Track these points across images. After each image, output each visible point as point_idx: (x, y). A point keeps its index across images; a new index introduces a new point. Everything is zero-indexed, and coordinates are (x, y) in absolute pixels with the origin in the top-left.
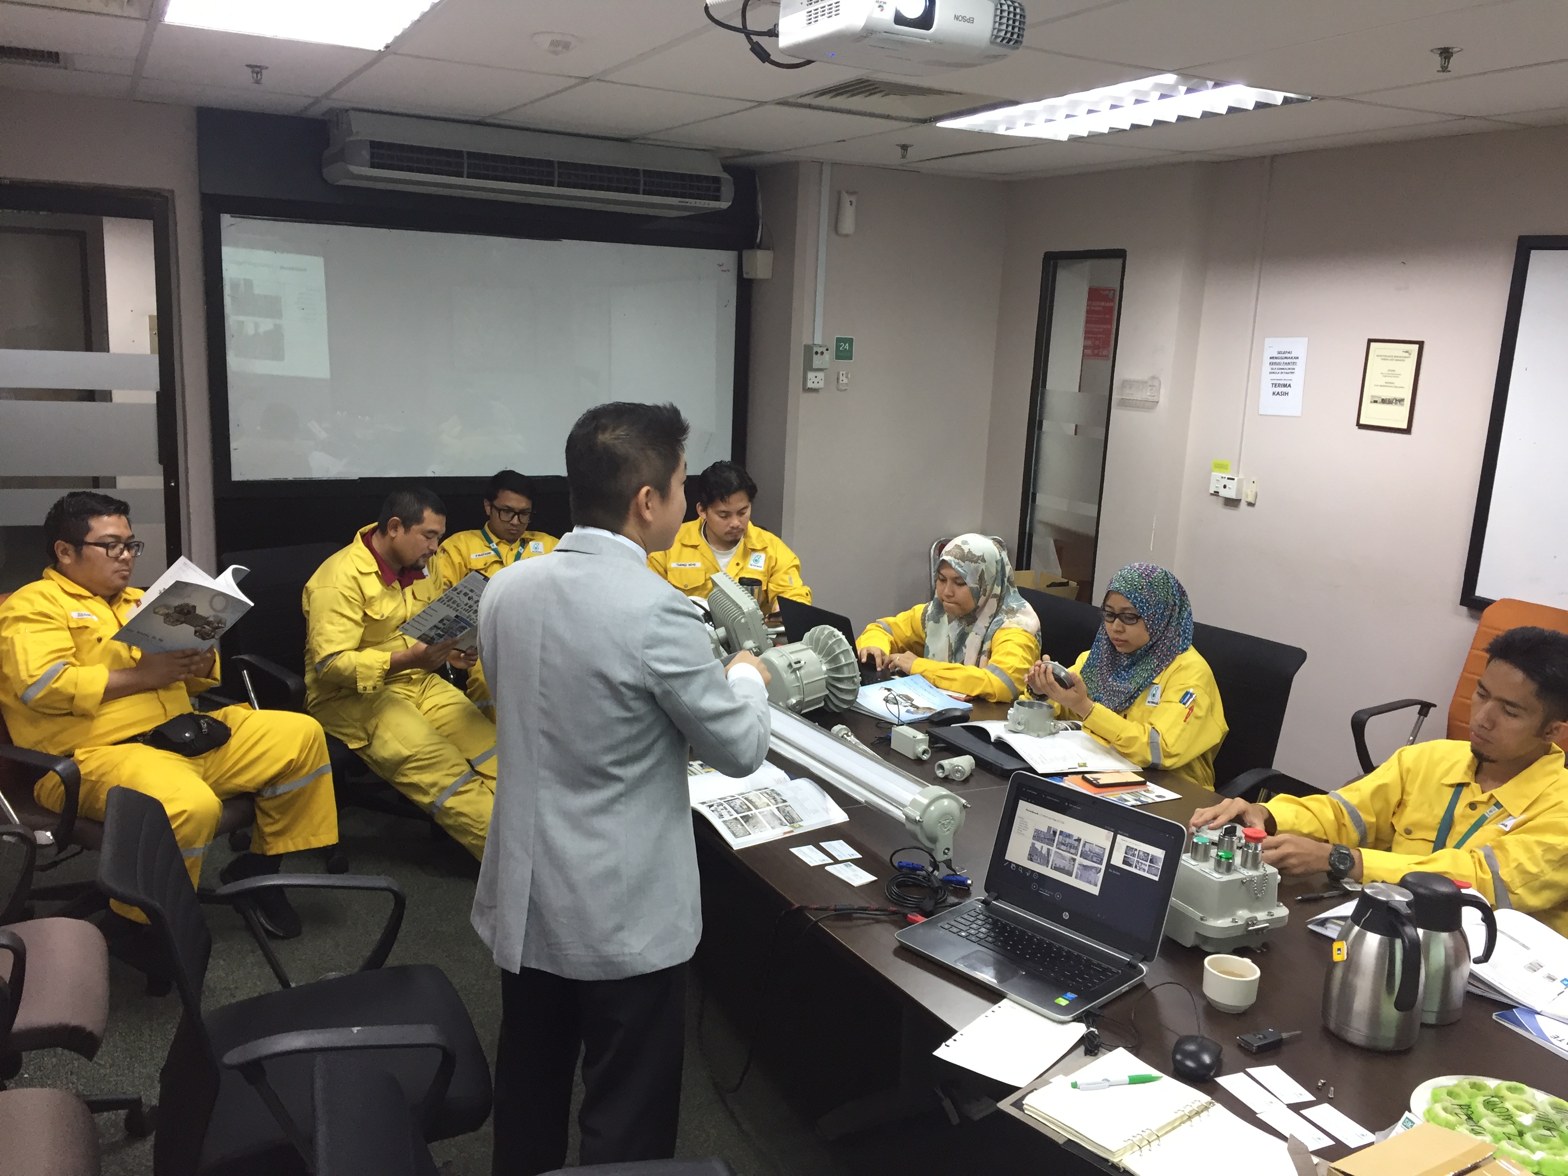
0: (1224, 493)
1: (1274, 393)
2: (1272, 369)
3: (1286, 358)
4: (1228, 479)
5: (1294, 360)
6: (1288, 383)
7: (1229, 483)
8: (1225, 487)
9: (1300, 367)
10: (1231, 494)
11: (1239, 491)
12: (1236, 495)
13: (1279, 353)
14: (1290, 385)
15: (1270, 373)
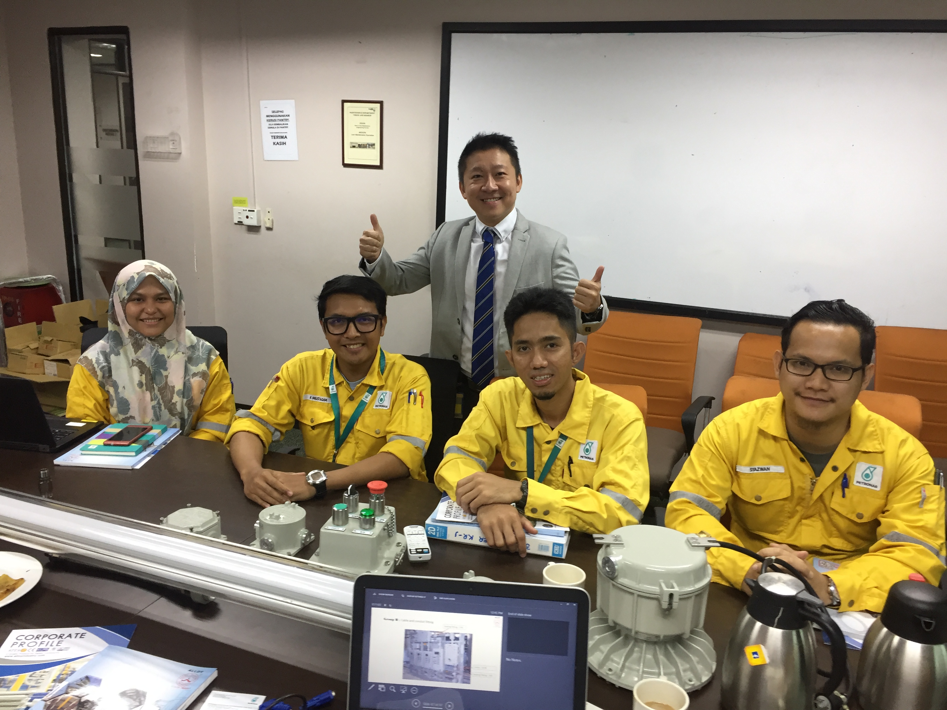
0: (247, 222)
1: (274, 143)
2: (270, 125)
3: (280, 116)
4: (249, 211)
5: (287, 118)
6: (284, 135)
7: (250, 214)
8: (247, 217)
9: (292, 122)
10: (253, 222)
11: (259, 220)
12: (258, 223)
13: (273, 112)
14: (286, 137)
15: (269, 128)
